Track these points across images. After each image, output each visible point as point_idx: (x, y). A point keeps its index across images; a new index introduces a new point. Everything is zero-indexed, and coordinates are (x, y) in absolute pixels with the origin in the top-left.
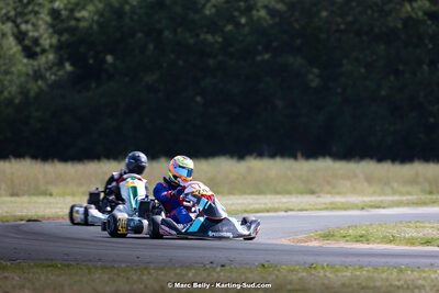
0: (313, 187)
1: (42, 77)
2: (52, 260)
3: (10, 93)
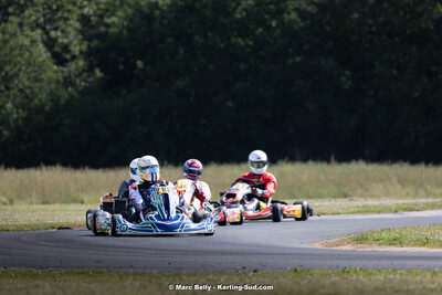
0: (346, 190)
2: (83, 268)
3: (41, 100)
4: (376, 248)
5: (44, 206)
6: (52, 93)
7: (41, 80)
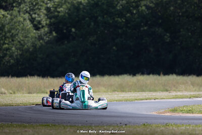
0: (167, 88)
1: (42, 39)
2: (47, 123)
3: (28, 46)
4: (181, 115)
5: (29, 95)
6: (33, 43)
7: (28, 37)
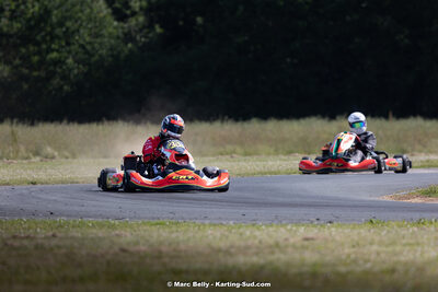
0: (405, 146)
1: (132, 40)
3: (100, 56)
6: (112, 49)
7: (102, 36)
